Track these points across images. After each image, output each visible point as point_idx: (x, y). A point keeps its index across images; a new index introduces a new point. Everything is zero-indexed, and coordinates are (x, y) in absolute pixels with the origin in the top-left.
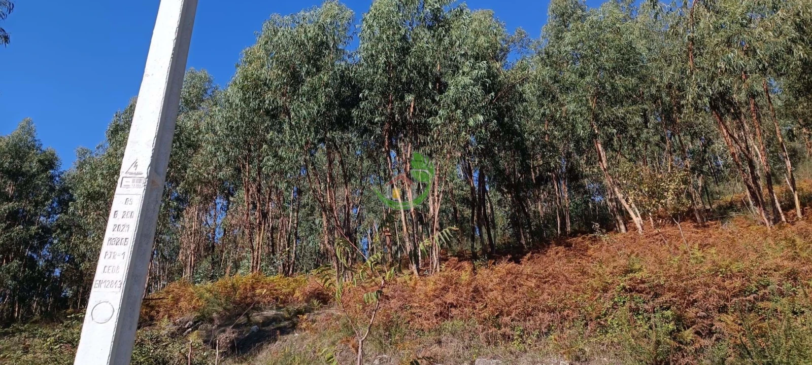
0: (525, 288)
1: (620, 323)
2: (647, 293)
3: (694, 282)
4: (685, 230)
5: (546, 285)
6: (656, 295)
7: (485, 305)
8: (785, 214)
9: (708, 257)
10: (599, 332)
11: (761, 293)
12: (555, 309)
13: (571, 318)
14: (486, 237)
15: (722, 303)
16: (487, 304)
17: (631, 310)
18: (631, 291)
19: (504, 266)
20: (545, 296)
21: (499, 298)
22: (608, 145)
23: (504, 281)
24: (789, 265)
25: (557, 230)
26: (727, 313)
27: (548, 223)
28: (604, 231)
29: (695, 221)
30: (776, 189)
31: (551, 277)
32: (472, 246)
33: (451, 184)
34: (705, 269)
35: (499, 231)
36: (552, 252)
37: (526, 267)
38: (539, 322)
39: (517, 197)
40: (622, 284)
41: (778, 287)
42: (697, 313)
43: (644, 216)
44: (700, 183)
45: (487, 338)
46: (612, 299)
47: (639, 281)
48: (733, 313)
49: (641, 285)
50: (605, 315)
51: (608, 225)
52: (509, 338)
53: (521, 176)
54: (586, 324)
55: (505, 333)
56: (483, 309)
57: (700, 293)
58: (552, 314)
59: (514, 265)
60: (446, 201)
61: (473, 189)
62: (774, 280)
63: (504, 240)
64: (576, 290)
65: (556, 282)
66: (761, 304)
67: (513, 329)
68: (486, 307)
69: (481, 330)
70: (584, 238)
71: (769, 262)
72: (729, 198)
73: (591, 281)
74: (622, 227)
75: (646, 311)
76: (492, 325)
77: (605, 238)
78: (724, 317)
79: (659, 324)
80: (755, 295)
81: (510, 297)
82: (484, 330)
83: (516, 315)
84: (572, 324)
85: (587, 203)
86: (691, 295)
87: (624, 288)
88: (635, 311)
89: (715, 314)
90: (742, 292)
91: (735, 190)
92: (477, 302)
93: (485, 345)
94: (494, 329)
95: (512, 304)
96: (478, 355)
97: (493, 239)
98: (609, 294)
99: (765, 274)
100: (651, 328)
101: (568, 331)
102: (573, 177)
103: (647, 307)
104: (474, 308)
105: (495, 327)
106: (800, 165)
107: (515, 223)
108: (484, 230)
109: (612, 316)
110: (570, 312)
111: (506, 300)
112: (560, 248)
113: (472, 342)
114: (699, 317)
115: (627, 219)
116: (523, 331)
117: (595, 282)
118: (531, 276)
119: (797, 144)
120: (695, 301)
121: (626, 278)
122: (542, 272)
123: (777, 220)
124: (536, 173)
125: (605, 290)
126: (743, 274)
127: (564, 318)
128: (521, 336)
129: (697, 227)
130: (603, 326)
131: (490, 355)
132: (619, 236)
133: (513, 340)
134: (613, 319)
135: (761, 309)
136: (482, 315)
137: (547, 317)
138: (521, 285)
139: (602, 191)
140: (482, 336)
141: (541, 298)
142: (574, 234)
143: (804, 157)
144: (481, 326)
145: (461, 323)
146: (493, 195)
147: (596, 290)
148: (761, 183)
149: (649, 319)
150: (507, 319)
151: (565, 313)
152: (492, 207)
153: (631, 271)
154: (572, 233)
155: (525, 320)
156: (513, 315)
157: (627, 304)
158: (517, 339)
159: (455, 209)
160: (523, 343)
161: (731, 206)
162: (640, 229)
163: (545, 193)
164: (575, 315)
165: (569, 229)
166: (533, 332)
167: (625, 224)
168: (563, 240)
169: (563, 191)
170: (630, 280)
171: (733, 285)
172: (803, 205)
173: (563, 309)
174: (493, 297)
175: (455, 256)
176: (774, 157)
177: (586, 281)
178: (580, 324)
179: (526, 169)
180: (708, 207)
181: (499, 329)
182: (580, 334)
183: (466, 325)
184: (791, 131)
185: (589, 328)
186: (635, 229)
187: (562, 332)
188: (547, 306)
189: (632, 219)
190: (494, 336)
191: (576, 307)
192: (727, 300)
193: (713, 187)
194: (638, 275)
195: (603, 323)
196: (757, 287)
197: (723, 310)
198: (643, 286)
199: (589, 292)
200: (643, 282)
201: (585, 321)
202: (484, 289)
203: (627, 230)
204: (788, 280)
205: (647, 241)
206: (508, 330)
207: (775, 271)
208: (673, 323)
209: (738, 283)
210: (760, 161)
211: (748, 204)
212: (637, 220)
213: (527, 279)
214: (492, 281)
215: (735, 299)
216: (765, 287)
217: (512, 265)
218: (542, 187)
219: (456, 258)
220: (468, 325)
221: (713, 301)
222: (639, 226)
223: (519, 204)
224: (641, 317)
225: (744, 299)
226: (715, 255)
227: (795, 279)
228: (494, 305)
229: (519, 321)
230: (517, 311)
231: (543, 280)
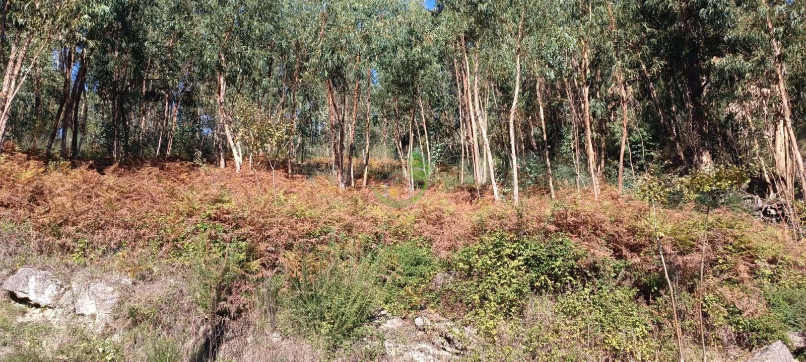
0: (102, 200)
1: (196, 248)
2: (229, 224)
3: (273, 220)
4: (277, 176)
5: (128, 201)
6: (237, 227)
7: (47, 209)
8: (355, 181)
9: (290, 201)
10: (173, 254)
11: (321, 238)
12: (132, 226)
13: (146, 237)
14: (69, 140)
15: (290, 241)
16: (50, 209)
17: (210, 237)
18: (215, 219)
19: (80, 173)
20: (124, 211)
21: (69, 204)
22: (230, 80)
23: (79, 188)
24: (348, 219)
25: (156, 151)
26: (291, 250)
27: (148, 141)
28: (205, 160)
29: (287, 171)
30: (354, 160)
31: (135, 193)
32: (50, 147)
33: (39, 70)
34: (285, 210)
35: (88, 138)
36: (144, 171)
37: (110, 178)
38: (110, 237)
39: (121, 104)
40: (208, 212)
41: (335, 235)
42: (267, 247)
43: (245, 156)
44: (299, 141)
45: (40, 247)
46: (194, 224)
47: (225, 211)
48: (296, 251)
49: (225, 216)
50: (183, 239)
51: (210, 157)
52: (68, 249)
53: (130, 86)
54: (162, 245)
55: (65, 243)
56: (43, 214)
57: (275, 230)
58: (127, 231)
59: (96, 174)
60: (28, 87)
61: (67, 82)
62: (335, 228)
63: (92, 148)
64: (160, 211)
65: (139, 199)
66: (319, 247)
67: (76, 240)
68: (48, 212)
69: (34, 236)
70: (182, 164)
71: (336, 214)
72: (318, 159)
73: (178, 203)
74: (222, 163)
75: (224, 240)
76: (50, 233)
77: (204, 167)
78: (288, 253)
79: (232, 253)
80: (317, 239)
81: (81, 206)
82: (38, 237)
83: (84, 226)
84: (146, 243)
85: (194, 132)
86: (267, 231)
87: (209, 216)
88: (214, 239)
89: (281, 250)
90: (309, 235)
91: (325, 154)
92: (38, 205)
93: (35, 254)
94: (51, 238)
95: (82, 214)
96: (24, 263)
97: (78, 145)
98: (193, 219)
99: (329, 223)
100: (224, 256)
101: (140, 250)
103: (225, 236)
104: (32, 211)
105: (54, 235)
106: (375, 146)
107: (110, 131)
108: (69, 133)
109: (190, 241)
110: (148, 231)
111: (76, 209)
112: (155, 169)
113: (20, 248)
114: (268, 251)
115: (229, 157)
116: (88, 244)
117: (182, 207)
118: (112, 189)
119: (377, 129)
120: (269, 237)
121: (214, 207)
122: (126, 186)
123: (348, 184)
124: (149, 88)
125: (190, 215)
126: (314, 221)
127: (139, 237)
128: (84, 250)
129: (287, 177)
130: (179, 249)
131: (40, 265)
132: (217, 170)
133: (72, 252)
134: (190, 243)
135: (318, 251)
136: (41, 220)
137: (121, 233)
138: (97, 196)
139: (212, 125)
140: (34, 244)
141: (120, 212)
142: (173, 159)
143: (380, 142)
144: (35, 232)
145: (11, 226)
146: (90, 99)
147: (181, 214)
148: (345, 152)
149: (225, 247)
150: (71, 229)
151: (142, 232)
152: (86, 110)
153: (220, 201)
154: (171, 157)
155: (93, 233)
156: (80, 226)
157: (208, 232)
158: (78, 252)
159: (38, 99)
160: (85, 257)
161: (318, 165)
162: (238, 168)
163: (153, 112)
164: (152, 235)
165: (169, 153)
166: (99, 247)
167: (225, 160)
168: (159, 162)
169: (173, 111)
170: (217, 209)
171: (302, 228)
172: (369, 177)
173: (141, 227)
174: (60, 203)
175: (24, 153)
176: (359, 136)
177: (173, 203)
178: (154, 244)
179: (138, 80)
180: (300, 163)
181: (59, 239)
182: (152, 253)
183: (15, 229)
184: (376, 117)
185: (164, 249)
186: (234, 167)
187: (132, 250)
188: (124, 222)
189: (233, 157)
190: (50, 247)
191: (156, 226)
192: (295, 239)
193: (308, 147)
194: (226, 206)
195: (179, 246)
196: (320, 232)
197: (289, 247)
198: (227, 216)
199: (174, 214)
200: (228, 213)
201: (161, 242)
202: (51, 192)
203: (226, 166)
204: (344, 231)
205: (241, 179)
206: (69, 242)
207: (337, 221)
208: (244, 253)
209: (307, 227)
210: (350, 135)
211: (331, 168)
212: (238, 159)
213: (107, 191)
214: (63, 186)
215: (301, 240)
216: (326, 233)
217: (93, 173)
218: (151, 104)
219: (25, 155)
220: (18, 229)
221: (284, 239)
222: (238, 165)
223: (121, 114)
224: (217, 245)
225: (309, 240)
226: (295, 201)
227: (349, 231)
228: (59, 212)
229: (86, 233)
230: (87, 222)
231: (124, 195)
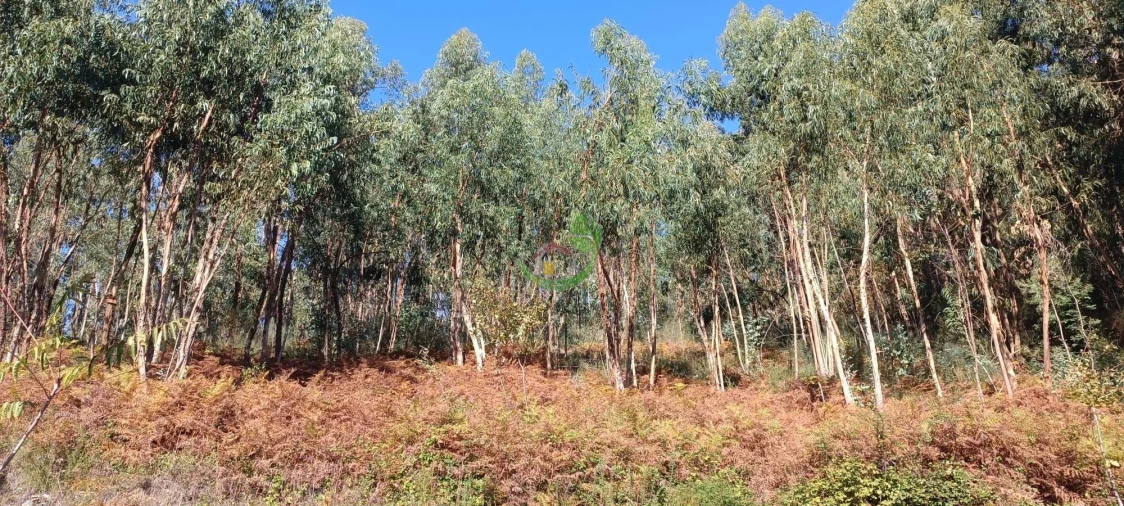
0: (304, 421)
1: (418, 489)
2: (461, 454)
3: (519, 446)
4: (530, 376)
5: (335, 422)
6: (472, 458)
7: (237, 437)
8: (638, 378)
9: (543, 419)
10: (389, 497)
11: (587, 472)
12: (339, 457)
13: (356, 474)
14: (272, 334)
15: (543, 478)
16: (240, 436)
17: (437, 473)
18: (443, 447)
19: (283, 383)
20: (329, 437)
21: (263, 429)
22: (469, 246)
23: (277, 407)
24: (625, 442)
25: (376, 345)
26: (545, 491)
27: (367, 332)
28: (433, 360)
29: (544, 366)
30: (637, 346)
31: (344, 411)
32: (248, 347)
33: (241, 248)
34: (535, 432)
35: (295, 330)
36: (359, 375)
37: (313, 391)
38: (311, 473)
39: (333, 286)
40: (433, 437)
41: (607, 467)
42: (512, 487)
43: (489, 349)
44: (562, 321)
45: (227, 488)
46: (417, 455)
47: (455, 436)
48: (551, 492)
49: (456, 442)
50: (402, 475)
51: (441, 352)
52: (261, 491)
53: (347, 260)
54: (375, 485)
55: (256, 483)
56: (232, 443)
57: (523, 462)
58: (332, 464)
59: (298, 385)
60: (228, 270)
61: (272, 262)
62: (606, 457)
63: (299, 344)
64: (374, 436)
65: (349, 419)
66: (584, 486)
67: (270, 478)
68: (238, 440)
69: (220, 474)
70: (407, 363)
71: (607, 435)
72: (586, 345)
73: (397, 426)
74: (460, 357)
75: (454, 477)
76: (239, 469)
77: (434, 369)
78: (540, 496)
79: (464, 496)
80: (581, 473)
81: (278, 431)
82: (225, 474)
83: (280, 459)
84: (356, 481)
85: (424, 315)
86: (512, 464)
87: (435, 442)
88: (440, 475)
89: (532, 491)
90: (570, 467)
91: (594, 338)
92: (226, 431)
93: (220, 497)
94: (241, 475)
95: (279, 441)
97: (283, 340)
98: (413, 448)
99: (598, 449)
100: (454, 499)
101: (349, 490)
102: (416, 277)
103: (456, 471)
104: (219, 439)
105: (244, 472)
106: (666, 325)
107: (321, 323)
108: (272, 325)
109: (410, 478)
110: (357, 465)
111: (271, 435)
112: (373, 370)
113: (202, 491)
114: (513, 493)
115: (468, 350)
116: (284, 484)
117: (401, 429)
118: (317, 406)
119: (669, 300)
120: (514, 471)
121: (442, 430)
122: (334, 401)
123: (628, 383)
124: (369, 261)
125: (411, 442)
126: (575, 447)
127: (347, 473)
128: (279, 491)
129: (545, 374)
130: (395, 490)
132: (451, 368)
133: (266, 494)
134: (411, 481)
135: (584, 491)
136: (229, 453)
137: (324, 467)
138: (298, 416)
139: (448, 305)
140: (219, 484)
141: (323, 439)
142: (396, 355)
143: (673, 317)
144: (221, 468)
145: (192, 460)
146: (298, 279)
147: (400, 440)
148: (624, 335)
149: (456, 487)
150: (264, 463)
151: (351, 466)
152: (292, 295)
153: (450, 421)
154: (394, 353)
155: (292, 467)
156: (275, 459)
157: (434, 464)
158: (272, 494)
159: (238, 285)
160: (280, 500)
161: (587, 356)
162: (480, 365)
163: (374, 290)
164: (362, 471)
165: (392, 346)
166: (298, 487)
167: (464, 354)
168: (381, 361)
169: (398, 294)
170: (446, 432)
171: (559, 458)
172: (658, 371)
173: (349, 459)
174: (252, 428)
175: (217, 356)
176: (643, 308)
177: (390, 425)
178: (366, 482)
179: (355, 253)
180: (563, 351)
181: (249, 476)
182: (363, 497)
183: (198, 464)
185: (377, 490)
186: (475, 363)
187: (339, 491)
188: (327, 453)
189: (473, 348)
190: (238, 486)
191: (367, 459)
192: (550, 475)
193: (574, 329)
194: (456, 428)
195: (396, 485)
196: (586, 463)
197: (541, 487)
198: (458, 443)
199: (390, 441)
200: (460, 438)
201: (373, 480)
202: (242, 413)
203: (464, 362)
204: (620, 460)
205: (484, 381)
206: (262, 480)
207: (609, 447)
208: (482, 496)
209: (566, 455)
210: (628, 310)
211: (604, 358)
212: (479, 352)
213: (310, 409)
214: (259, 403)
215: (558, 476)
216: (594, 465)
217: (294, 384)
218: (372, 282)
219: (217, 359)
220: (201, 464)
221: (534, 474)
222: (479, 360)
223: (333, 297)
224: (445, 483)
225: (568, 476)
226: (551, 416)
227: (626, 460)
228: (251, 440)
229: (282, 467)
230: (284, 453)
231: (331, 414)
